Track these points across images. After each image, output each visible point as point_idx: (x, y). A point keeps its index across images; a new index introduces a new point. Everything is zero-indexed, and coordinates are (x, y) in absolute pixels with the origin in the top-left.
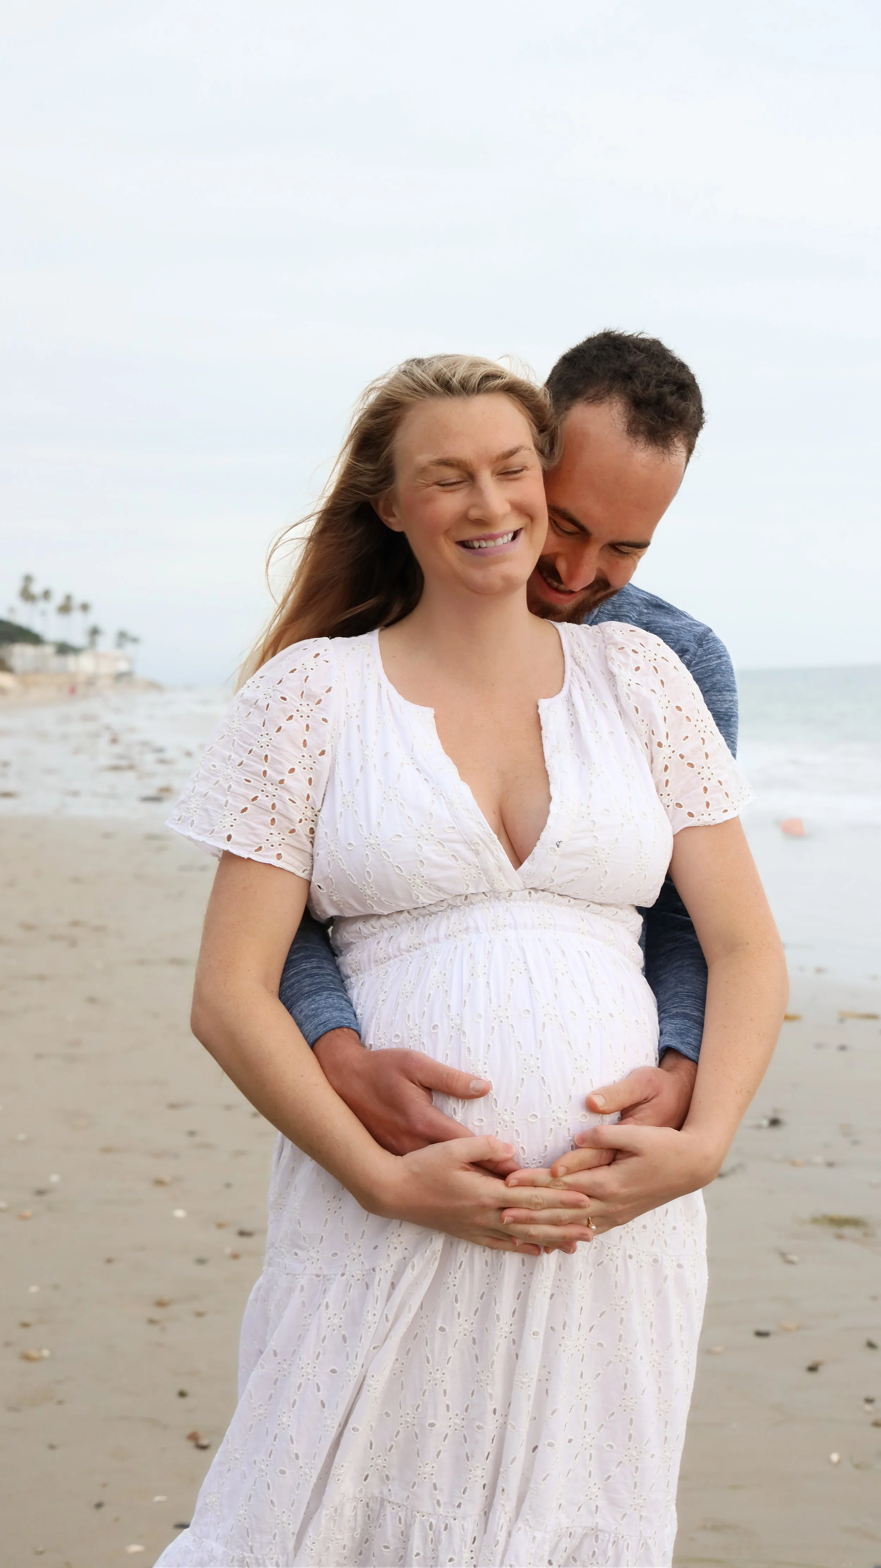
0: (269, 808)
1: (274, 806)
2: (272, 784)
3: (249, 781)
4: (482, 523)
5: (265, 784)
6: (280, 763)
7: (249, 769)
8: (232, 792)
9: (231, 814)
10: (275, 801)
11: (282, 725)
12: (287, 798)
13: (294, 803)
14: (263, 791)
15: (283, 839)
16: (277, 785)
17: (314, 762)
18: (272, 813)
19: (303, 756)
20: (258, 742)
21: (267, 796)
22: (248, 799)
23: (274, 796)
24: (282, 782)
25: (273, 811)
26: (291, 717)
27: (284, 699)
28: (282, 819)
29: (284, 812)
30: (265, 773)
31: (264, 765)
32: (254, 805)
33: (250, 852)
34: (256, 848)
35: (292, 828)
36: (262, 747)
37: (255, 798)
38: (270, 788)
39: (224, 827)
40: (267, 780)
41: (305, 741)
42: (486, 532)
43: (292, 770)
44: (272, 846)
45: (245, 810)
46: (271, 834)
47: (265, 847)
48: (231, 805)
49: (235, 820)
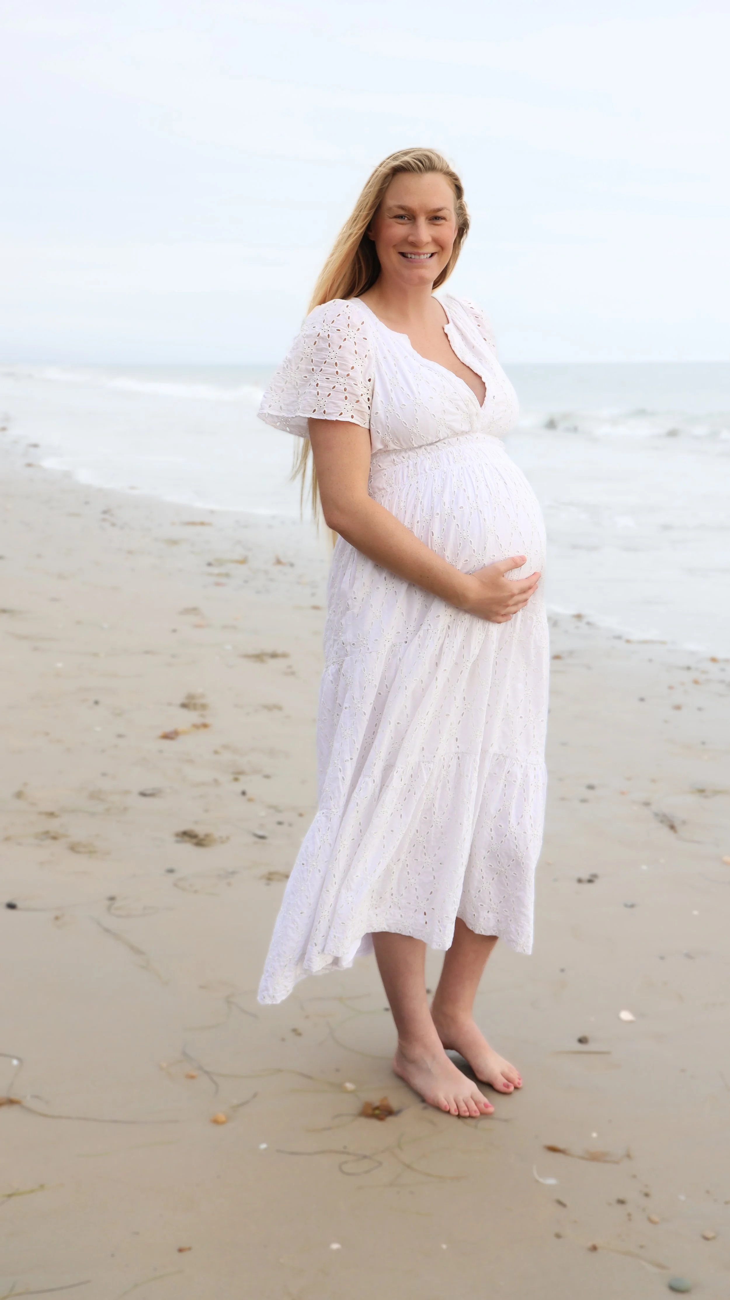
0: (343, 391)
1: (345, 390)
2: (342, 378)
3: (328, 379)
4: (414, 245)
5: (338, 379)
6: (345, 365)
7: (326, 372)
8: (320, 387)
9: (322, 399)
10: (346, 387)
11: (341, 344)
12: (353, 383)
13: (357, 385)
14: (337, 382)
15: (353, 407)
16: (345, 377)
17: (363, 362)
18: (344, 393)
19: (357, 359)
20: (329, 356)
21: (341, 385)
22: (330, 389)
23: (344, 384)
24: (348, 375)
25: (345, 392)
26: (345, 339)
27: (339, 330)
28: (351, 396)
29: (351, 391)
30: (337, 372)
31: (336, 368)
32: (334, 391)
33: (337, 416)
34: (339, 414)
35: (357, 399)
36: (332, 358)
37: (334, 387)
38: (342, 380)
39: (321, 407)
40: (339, 376)
41: (355, 351)
42: (416, 250)
43: (353, 368)
44: (348, 411)
45: (330, 394)
46: (346, 405)
47: (344, 412)
48: (321, 394)
49: (325, 401)
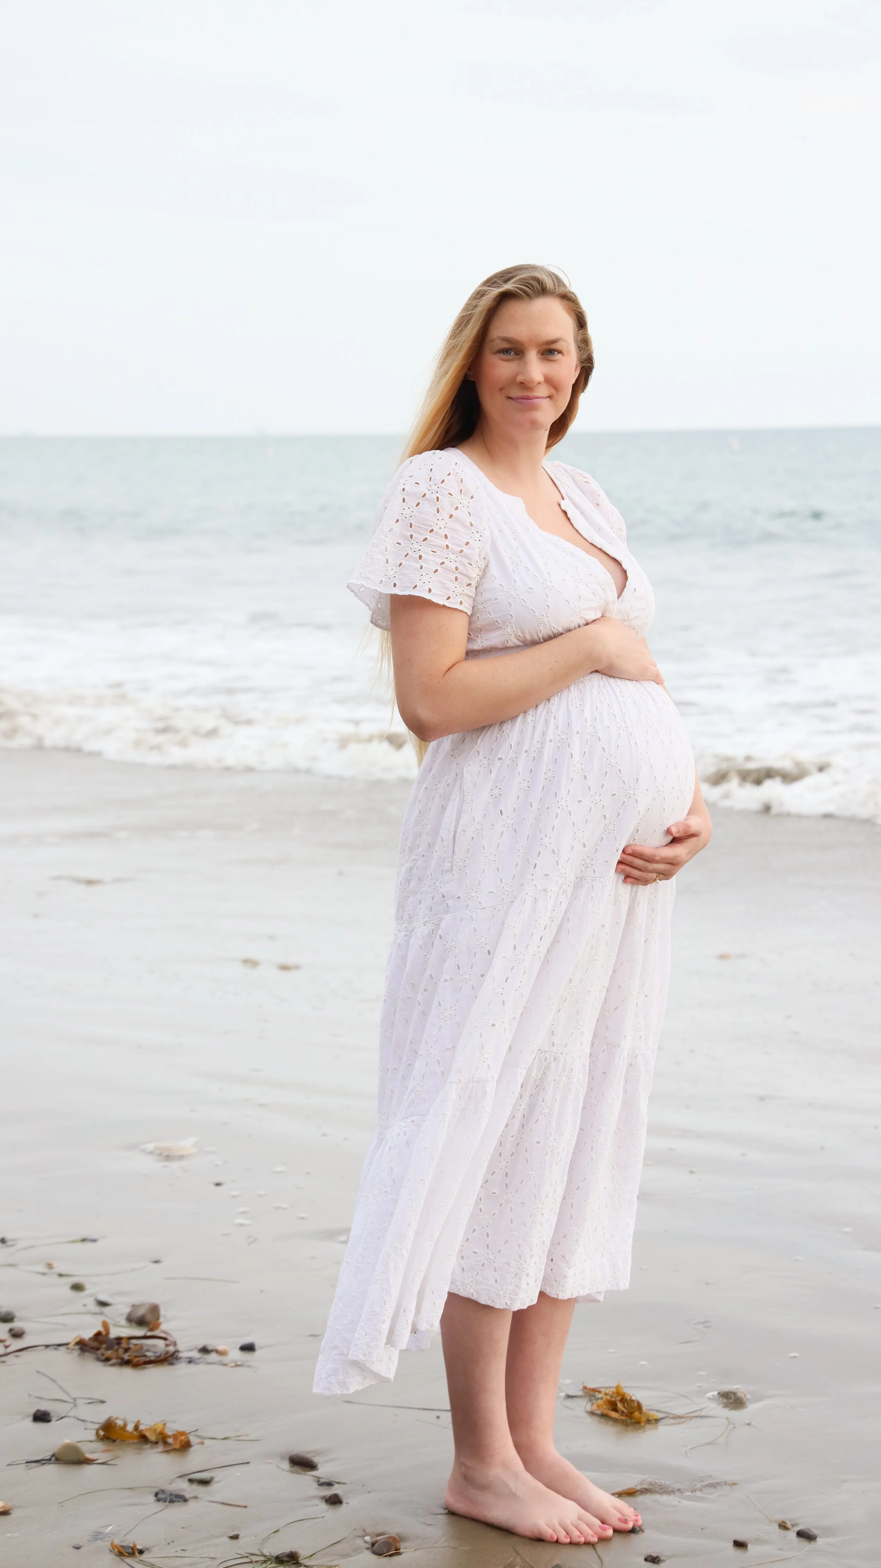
0: (453, 569)
1: (457, 569)
2: (453, 553)
3: (435, 552)
4: (525, 386)
5: (448, 554)
6: (458, 539)
7: (433, 543)
8: (424, 560)
9: (427, 574)
10: (457, 565)
11: (454, 512)
12: (467, 562)
13: (472, 565)
14: (447, 558)
15: (463, 591)
16: (457, 554)
17: (481, 536)
19: (473, 533)
20: (437, 525)
21: (451, 562)
22: (438, 564)
23: (456, 561)
24: (461, 551)
25: (457, 571)
26: (457, 508)
27: (451, 495)
28: (463, 577)
29: (464, 572)
30: (447, 545)
31: (445, 541)
32: (443, 567)
33: (444, 600)
34: (447, 597)
35: (469, 582)
36: (440, 528)
37: (442, 563)
38: (452, 557)
39: (424, 583)
40: (449, 550)
41: (471, 523)
43: (467, 543)
44: (456, 595)
45: (436, 571)
46: (456, 587)
47: (453, 596)
48: (426, 568)
49: (430, 578)
